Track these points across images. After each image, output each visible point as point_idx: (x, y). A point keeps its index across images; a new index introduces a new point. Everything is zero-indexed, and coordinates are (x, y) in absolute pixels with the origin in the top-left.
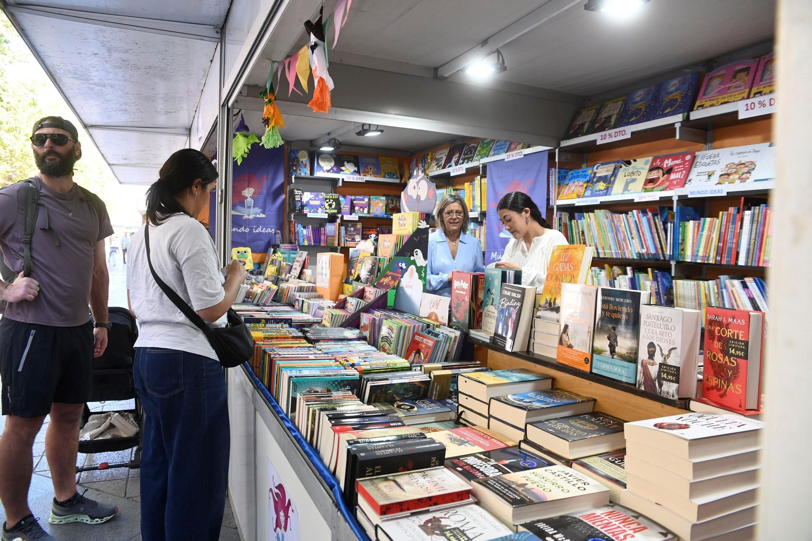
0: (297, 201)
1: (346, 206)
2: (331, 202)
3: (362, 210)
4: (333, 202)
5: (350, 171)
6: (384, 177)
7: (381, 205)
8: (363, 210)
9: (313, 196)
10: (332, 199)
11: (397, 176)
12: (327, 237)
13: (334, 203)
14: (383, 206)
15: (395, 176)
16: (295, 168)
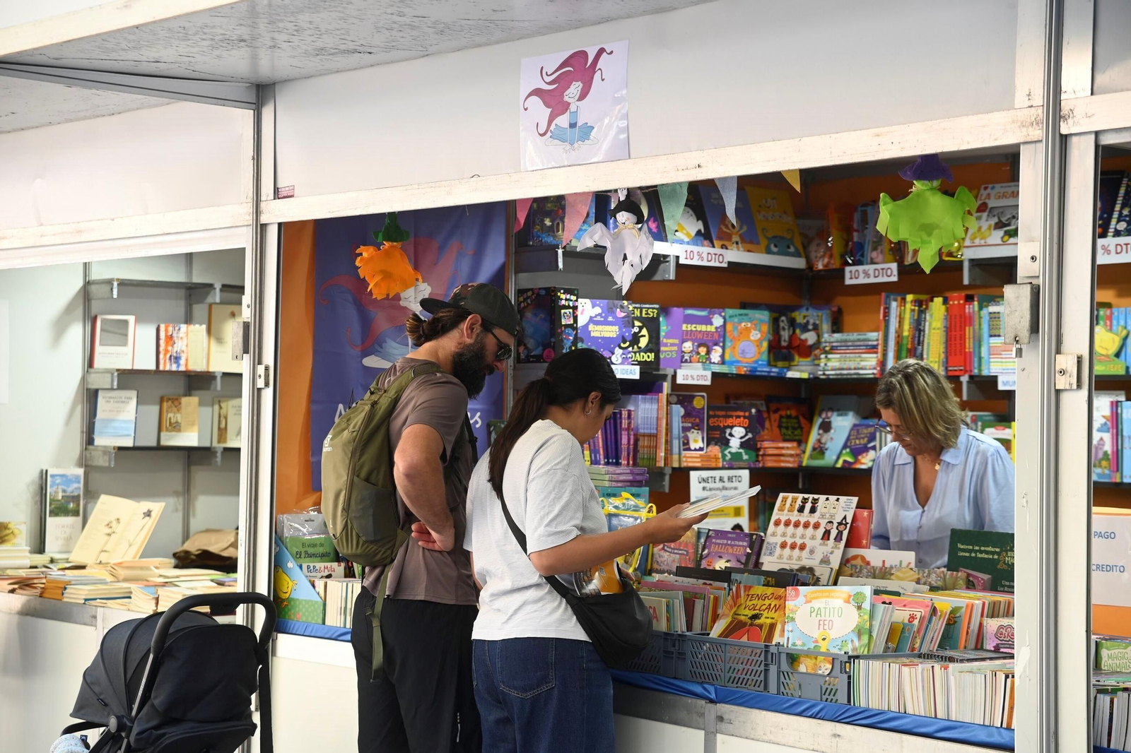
0: (567, 326)
1: (671, 341)
2: (636, 330)
3: (703, 350)
4: (641, 328)
5: (688, 234)
6: (769, 252)
7: (755, 335)
8: (708, 353)
9: (598, 310)
10: (639, 319)
11: (797, 249)
12: (636, 441)
13: (644, 332)
14: (760, 341)
15: (792, 250)
16: (548, 222)
